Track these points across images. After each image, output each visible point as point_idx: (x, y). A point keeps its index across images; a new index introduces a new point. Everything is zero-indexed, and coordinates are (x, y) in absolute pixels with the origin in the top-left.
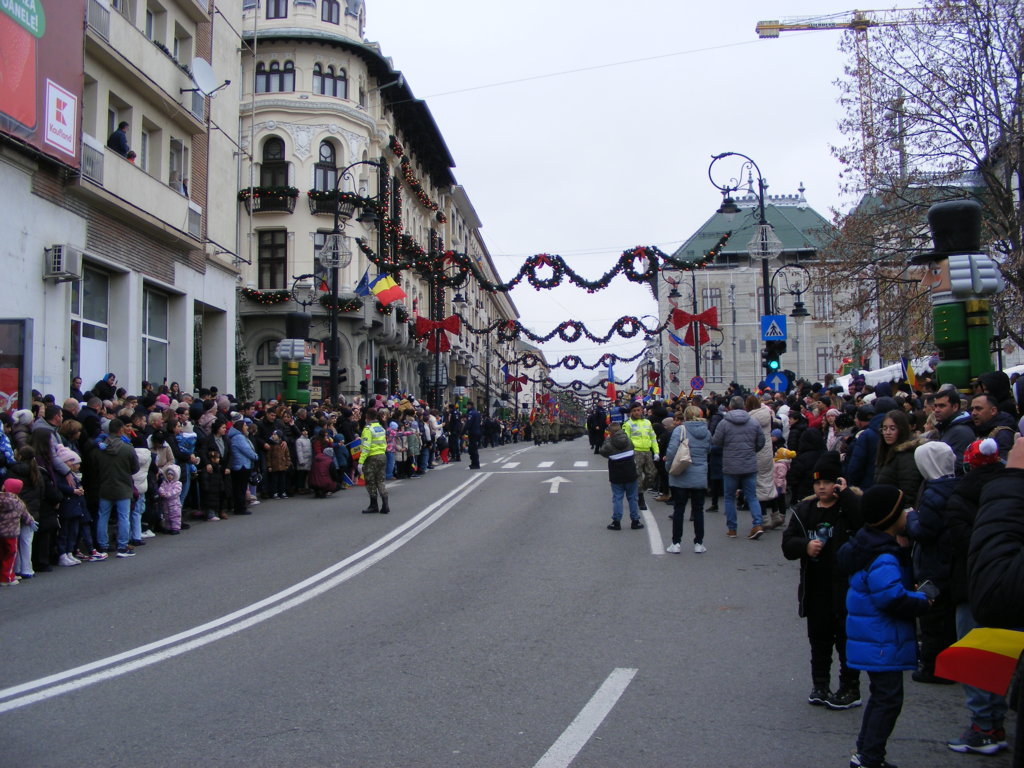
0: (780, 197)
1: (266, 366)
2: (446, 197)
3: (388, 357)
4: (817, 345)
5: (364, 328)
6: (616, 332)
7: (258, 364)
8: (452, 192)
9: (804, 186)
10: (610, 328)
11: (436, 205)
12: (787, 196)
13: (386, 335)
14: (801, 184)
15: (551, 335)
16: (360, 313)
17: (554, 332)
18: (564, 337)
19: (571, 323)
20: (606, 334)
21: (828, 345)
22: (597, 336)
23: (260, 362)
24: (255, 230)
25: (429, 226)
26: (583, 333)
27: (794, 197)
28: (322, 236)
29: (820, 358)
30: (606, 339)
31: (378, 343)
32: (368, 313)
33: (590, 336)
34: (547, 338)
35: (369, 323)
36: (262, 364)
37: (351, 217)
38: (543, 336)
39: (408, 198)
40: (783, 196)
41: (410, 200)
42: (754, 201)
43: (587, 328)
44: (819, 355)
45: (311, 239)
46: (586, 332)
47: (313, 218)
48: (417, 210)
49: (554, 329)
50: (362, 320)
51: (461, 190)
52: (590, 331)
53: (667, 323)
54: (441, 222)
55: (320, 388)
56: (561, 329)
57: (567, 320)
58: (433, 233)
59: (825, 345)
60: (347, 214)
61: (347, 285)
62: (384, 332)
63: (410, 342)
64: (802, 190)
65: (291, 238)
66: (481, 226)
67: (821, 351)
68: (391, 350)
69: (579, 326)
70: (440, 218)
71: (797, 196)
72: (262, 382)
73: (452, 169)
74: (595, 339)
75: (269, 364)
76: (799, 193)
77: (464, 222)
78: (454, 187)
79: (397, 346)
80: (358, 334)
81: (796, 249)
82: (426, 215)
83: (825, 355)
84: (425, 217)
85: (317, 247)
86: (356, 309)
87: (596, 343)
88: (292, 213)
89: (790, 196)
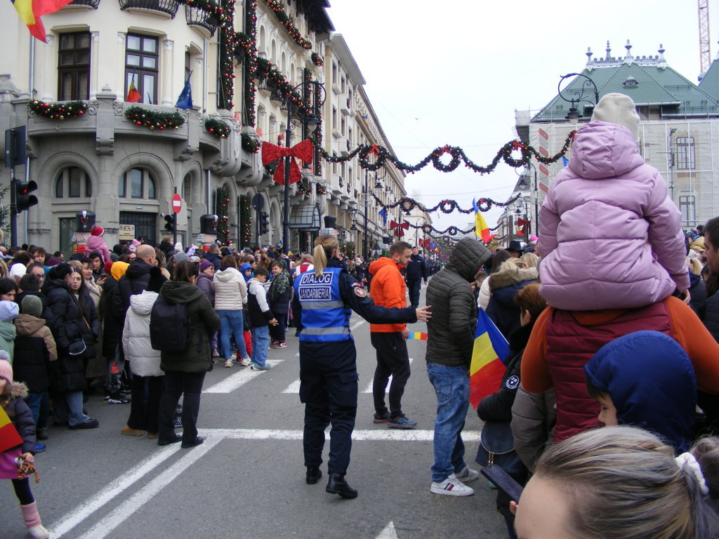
0: (641, 58)
1: (66, 199)
2: (327, 47)
3: (236, 193)
4: (679, 194)
5: (188, 152)
6: (502, 160)
7: (57, 196)
8: (331, 38)
9: (664, 48)
10: (496, 155)
11: (309, 44)
12: (647, 57)
13: (225, 164)
14: (661, 46)
15: (423, 164)
16: (180, 133)
17: (427, 160)
18: (438, 166)
19: (447, 149)
20: (491, 163)
21: (691, 194)
22: (479, 164)
23: (59, 194)
24: (53, 30)
25: (303, 66)
26: (462, 161)
27: (654, 57)
28: (138, 39)
29: (682, 206)
30: (490, 168)
31: (218, 175)
32: (193, 133)
33: (470, 165)
34: (418, 167)
35: (194, 144)
36: (62, 197)
37: (173, 16)
38: (414, 164)
39: (274, 29)
40: (644, 57)
41: (277, 31)
42: (617, 62)
43: (467, 155)
44: (681, 204)
45: (122, 40)
46: (465, 159)
47: (123, 15)
48: (286, 44)
49: (427, 155)
50: (183, 141)
51: (340, 39)
52: (470, 158)
53: (565, 149)
54: (317, 64)
55: (132, 226)
56: (435, 156)
57: (442, 146)
58: (307, 74)
59: (687, 194)
60: (169, 12)
61: (168, 99)
62: (222, 160)
63: (266, 178)
64: (661, 52)
65: (95, 39)
66: (364, 83)
67: (684, 200)
68: (242, 184)
69: (456, 153)
70: (315, 60)
71: (657, 57)
72: (61, 219)
73: (327, 10)
74: (476, 169)
75: (71, 196)
76: (659, 54)
77: (347, 76)
78: (333, 34)
79: (247, 181)
80: (182, 160)
81: (660, 103)
82: (300, 54)
83: (687, 203)
84: (298, 56)
85: (129, 52)
86: (173, 127)
87: (478, 173)
88: (97, 8)
89: (651, 57)
